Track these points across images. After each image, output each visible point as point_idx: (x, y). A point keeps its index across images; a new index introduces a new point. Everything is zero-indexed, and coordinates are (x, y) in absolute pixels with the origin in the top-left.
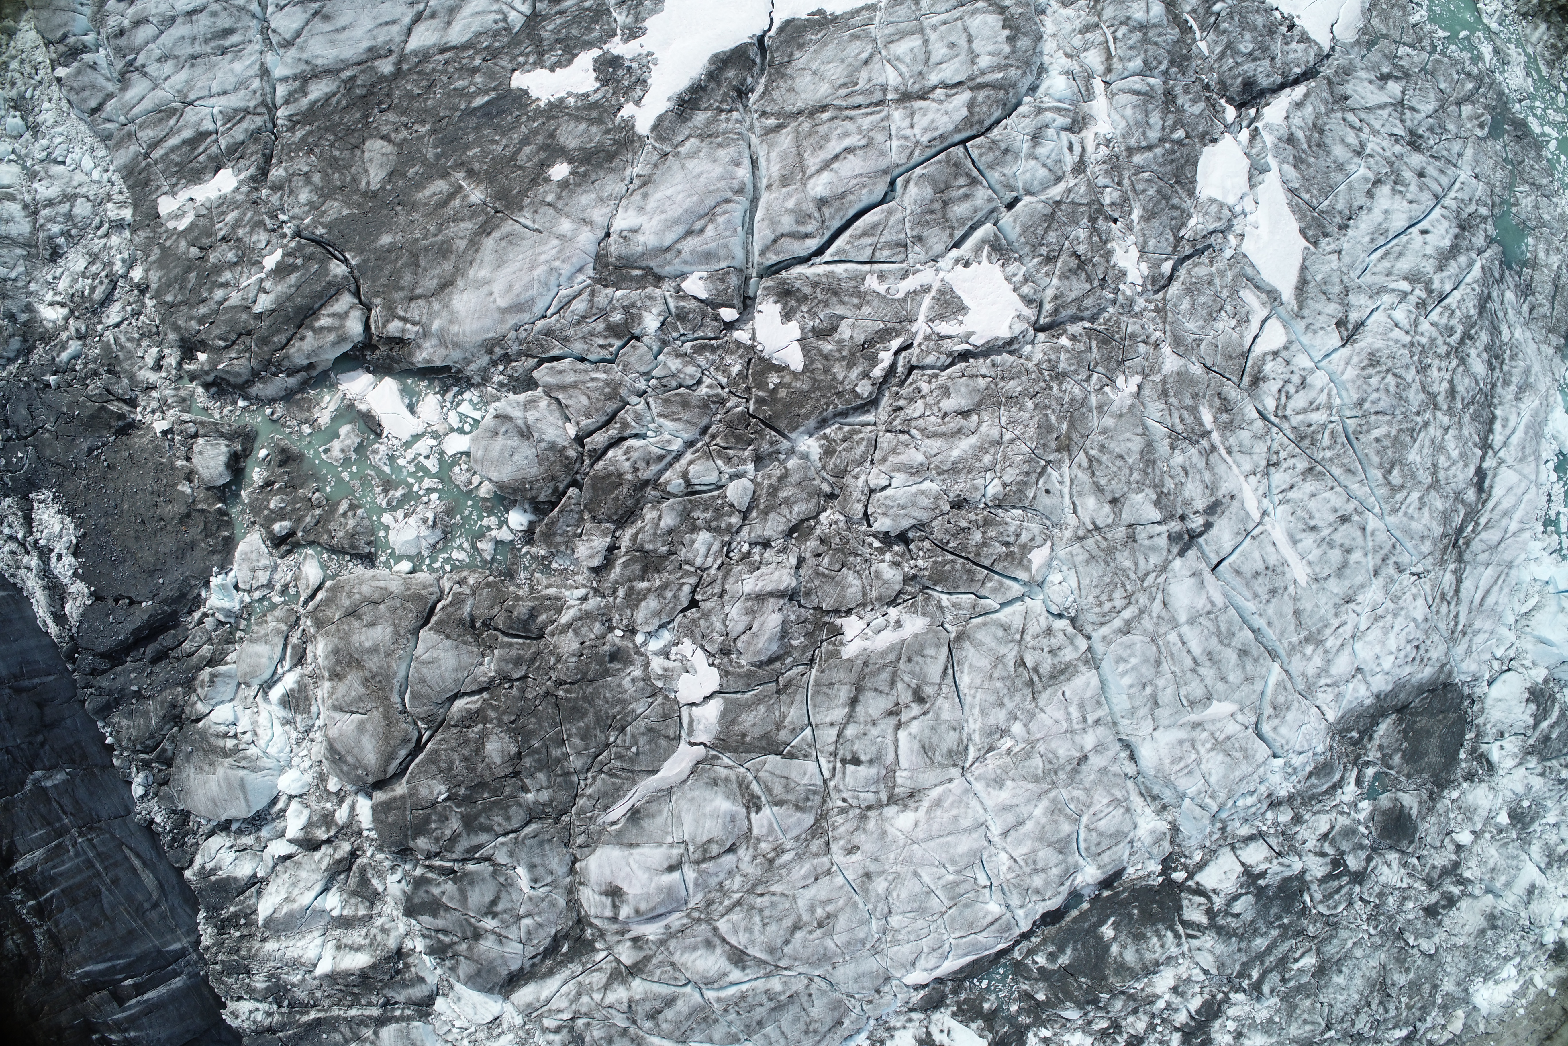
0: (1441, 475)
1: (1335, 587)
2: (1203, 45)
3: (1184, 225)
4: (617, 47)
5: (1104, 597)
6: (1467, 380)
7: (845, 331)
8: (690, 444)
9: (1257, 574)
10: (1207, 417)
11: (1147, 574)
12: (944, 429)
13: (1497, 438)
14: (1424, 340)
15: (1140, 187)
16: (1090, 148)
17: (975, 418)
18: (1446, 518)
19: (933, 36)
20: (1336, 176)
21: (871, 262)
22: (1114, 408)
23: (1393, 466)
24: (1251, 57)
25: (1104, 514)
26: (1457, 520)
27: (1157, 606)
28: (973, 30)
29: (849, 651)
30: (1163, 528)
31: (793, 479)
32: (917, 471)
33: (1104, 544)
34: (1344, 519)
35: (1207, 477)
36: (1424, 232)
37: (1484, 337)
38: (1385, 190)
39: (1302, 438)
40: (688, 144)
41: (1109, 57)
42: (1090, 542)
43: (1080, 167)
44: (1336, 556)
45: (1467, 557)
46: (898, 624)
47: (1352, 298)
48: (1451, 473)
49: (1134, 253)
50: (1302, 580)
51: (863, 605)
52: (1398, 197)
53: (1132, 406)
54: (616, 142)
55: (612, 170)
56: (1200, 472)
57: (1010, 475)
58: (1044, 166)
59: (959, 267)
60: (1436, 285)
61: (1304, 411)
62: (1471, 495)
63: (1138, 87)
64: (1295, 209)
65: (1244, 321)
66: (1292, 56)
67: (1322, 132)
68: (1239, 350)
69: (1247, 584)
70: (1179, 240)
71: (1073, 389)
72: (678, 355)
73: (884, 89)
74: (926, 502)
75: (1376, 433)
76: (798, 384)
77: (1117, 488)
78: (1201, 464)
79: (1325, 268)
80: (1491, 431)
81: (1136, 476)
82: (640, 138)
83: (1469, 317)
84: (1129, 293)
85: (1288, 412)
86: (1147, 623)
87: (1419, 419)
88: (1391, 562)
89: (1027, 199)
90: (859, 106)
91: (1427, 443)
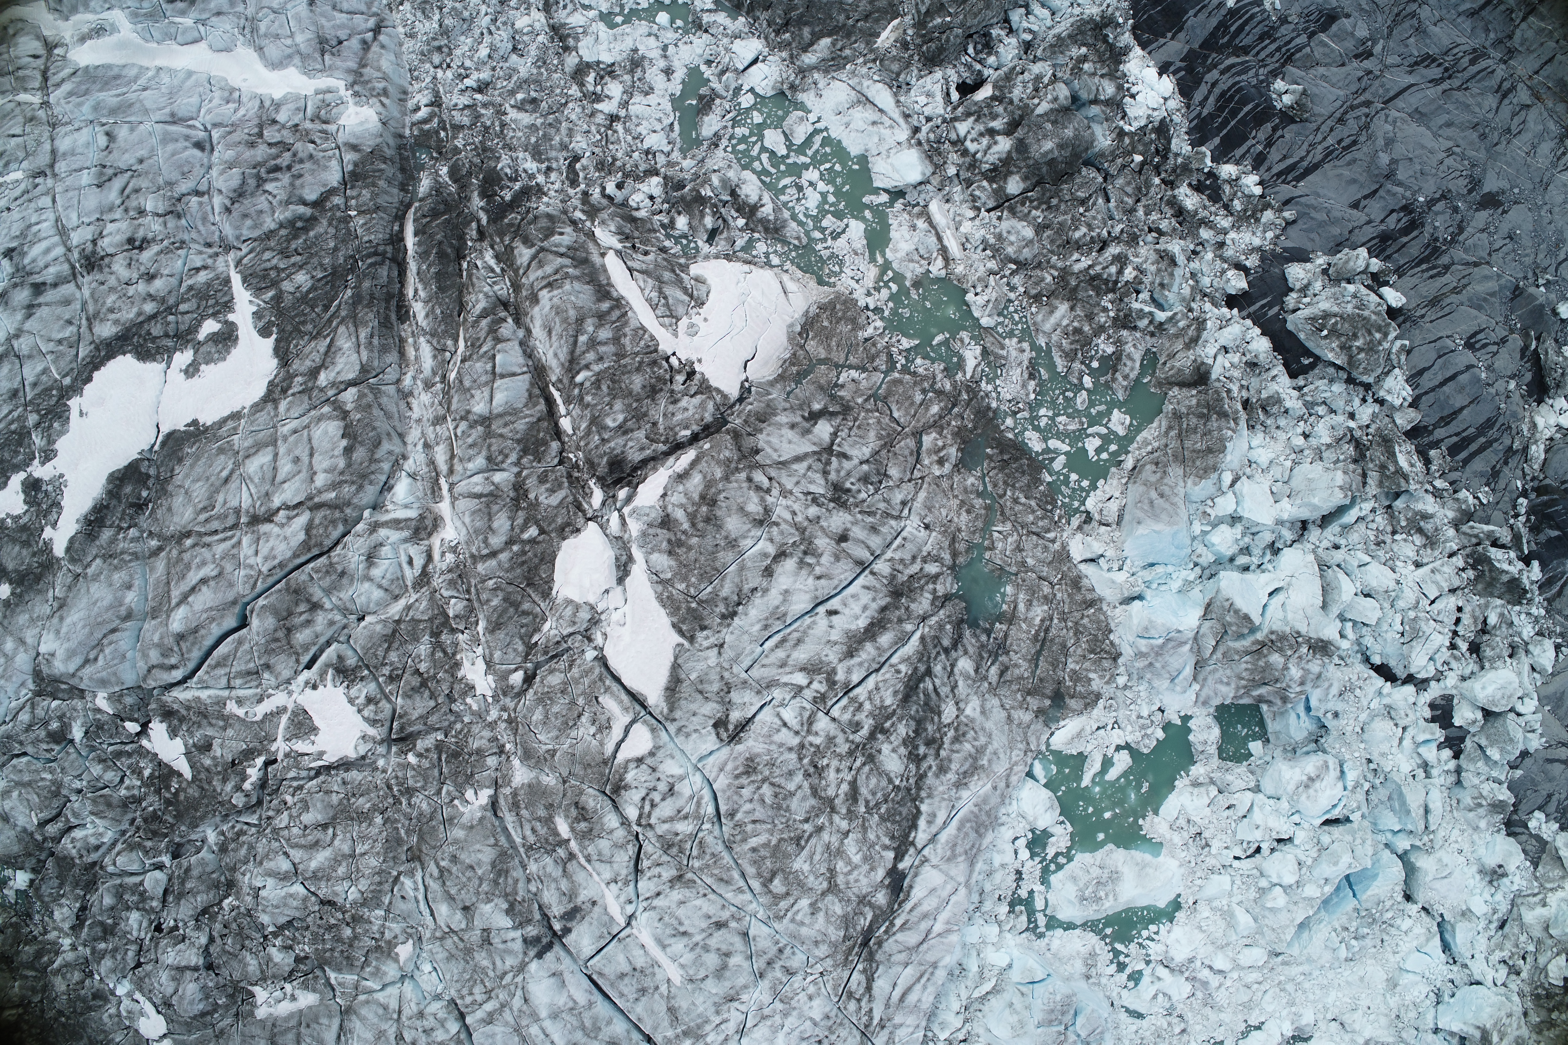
0: (840, 880)
1: (713, 987)
2: (566, 424)
3: (537, 630)
4: (38, 470)
5: (465, 992)
6: (873, 781)
7: (217, 751)
8: (124, 833)
9: (622, 976)
10: (563, 828)
11: (505, 973)
12: (303, 841)
13: (921, 836)
14: (817, 741)
15: (484, 596)
16: (436, 556)
17: (330, 831)
18: (847, 922)
19: (282, 450)
20: (726, 556)
21: (229, 687)
22: (465, 820)
23: (773, 874)
24: (623, 430)
25: (458, 920)
26: (864, 922)
27: (517, 1002)
28: (315, 443)
29: (261, 1013)
30: (518, 934)
31: (195, 873)
32: (283, 878)
33: (461, 945)
34: (720, 925)
35: (564, 885)
36: (832, 613)
37: (902, 730)
38: (790, 564)
39: (670, 846)
40: (94, 565)
41: (452, 456)
42: (449, 943)
43: (424, 578)
44: (712, 960)
45: (879, 957)
46: (293, 998)
47: (735, 696)
48: (851, 878)
49: (481, 665)
50: (677, 980)
51: (264, 979)
52: (804, 572)
53: (482, 819)
54: (41, 565)
55: (40, 592)
56: (555, 880)
57: (363, 884)
58: (380, 586)
59: (308, 691)
60: (840, 676)
61: (671, 819)
62: (881, 898)
63: (478, 489)
64: (668, 602)
65: (605, 727)
66: (679, 417)
67: (713, 503)
68: (598, 759)
69: (612, 985)
70: (530, 648)
71: (421, 803)
72: (101, 761)
73: (237, 511)
74: (295, 903)
75: (753, 842)
76: (190, 791)
77: (467, 897)
78: (557, 872)
79: (701, 666)
80: (914, 826)
81: (485, 887)
82: (58, 560)
83: (883, 707)
84: (475, 707)
85: (653, 821)
86: (507, 1015)
87: (806, 826)
88: (777, 966)
89: (368, 619)
90: (216, 532)
91: (819, 849)
